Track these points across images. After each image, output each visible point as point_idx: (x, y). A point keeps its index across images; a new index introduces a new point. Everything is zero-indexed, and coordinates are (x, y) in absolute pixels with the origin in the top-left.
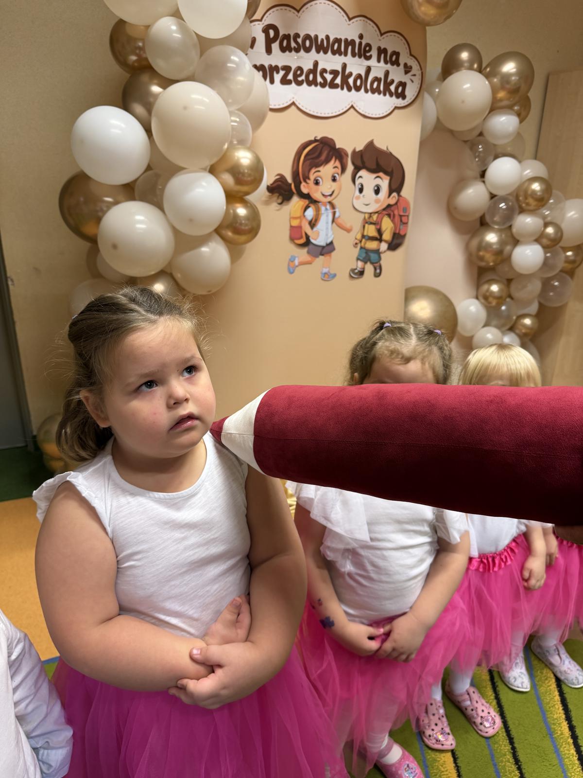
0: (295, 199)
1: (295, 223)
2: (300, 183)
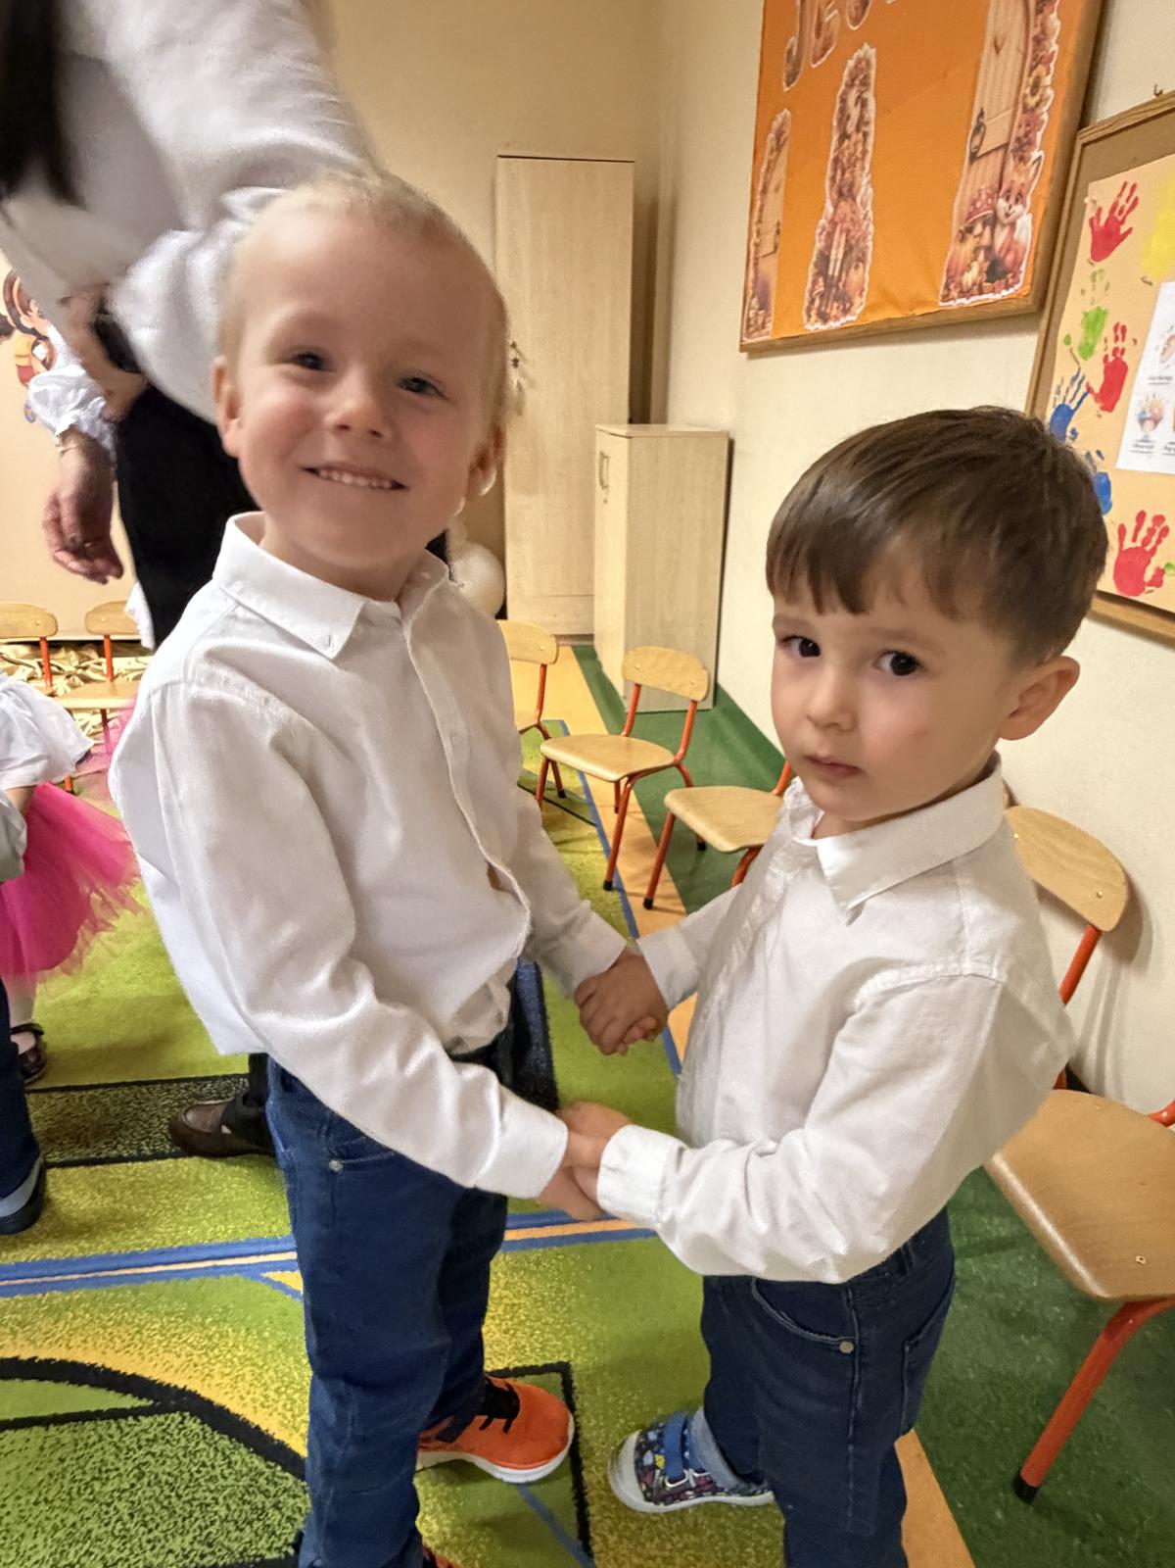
0: (17, 333)
1: (24, 362)
2: (19, 315)
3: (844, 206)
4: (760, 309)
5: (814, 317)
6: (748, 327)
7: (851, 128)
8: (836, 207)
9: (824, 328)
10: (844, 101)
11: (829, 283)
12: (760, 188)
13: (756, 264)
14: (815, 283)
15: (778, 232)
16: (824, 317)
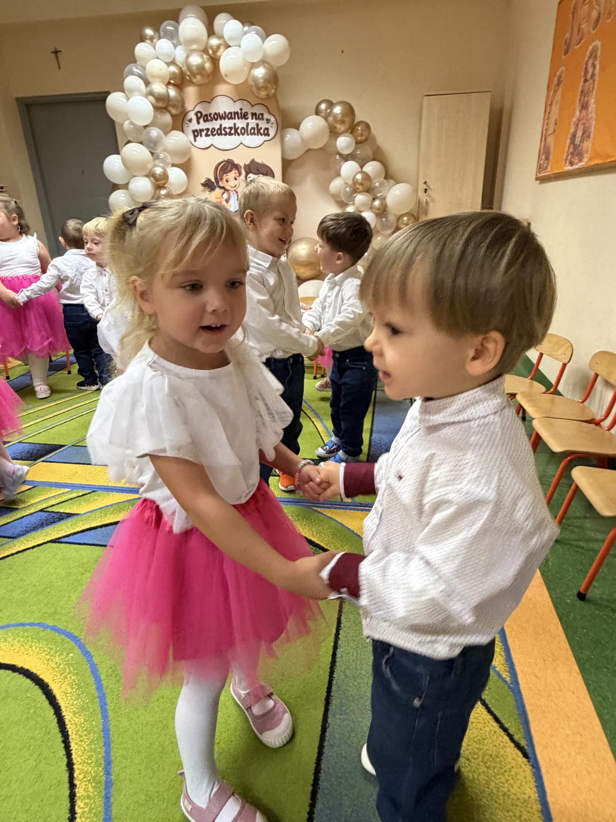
1: (218, 200)
2: (219, 181)
3: (584, 112)
4: (546, 160)
5: (568, 164)
6: (540, 168)
7: (589, 76)
8: (581, 112)
9: (571, 168)
10: (587, 64)
11: (575, 147)
12: (549, 103)
13: (545, 139)
14: (569, 147)
15: (556, 124)
16: (572, 164)
